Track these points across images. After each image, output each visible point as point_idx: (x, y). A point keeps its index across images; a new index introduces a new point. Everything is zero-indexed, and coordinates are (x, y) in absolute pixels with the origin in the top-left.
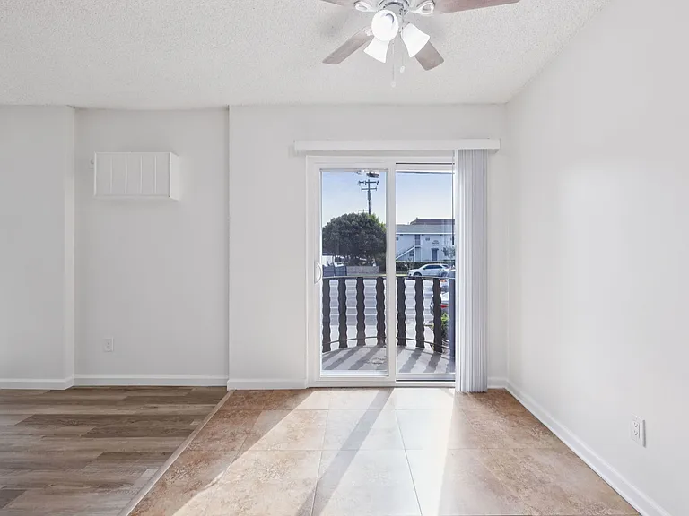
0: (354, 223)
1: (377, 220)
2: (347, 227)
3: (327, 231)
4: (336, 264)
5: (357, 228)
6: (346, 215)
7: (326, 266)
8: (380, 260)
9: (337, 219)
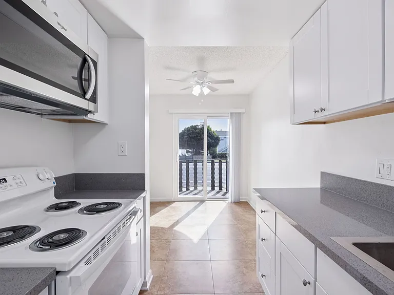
0: (197, 131)
1: (211, 129)
2: (193, 133)
3: (182, 135)
4: (187, 155)
5: (199, 134)
6: (192, 126)
7: (181, 155)
8: (212, 152)
9: (188, 128)
